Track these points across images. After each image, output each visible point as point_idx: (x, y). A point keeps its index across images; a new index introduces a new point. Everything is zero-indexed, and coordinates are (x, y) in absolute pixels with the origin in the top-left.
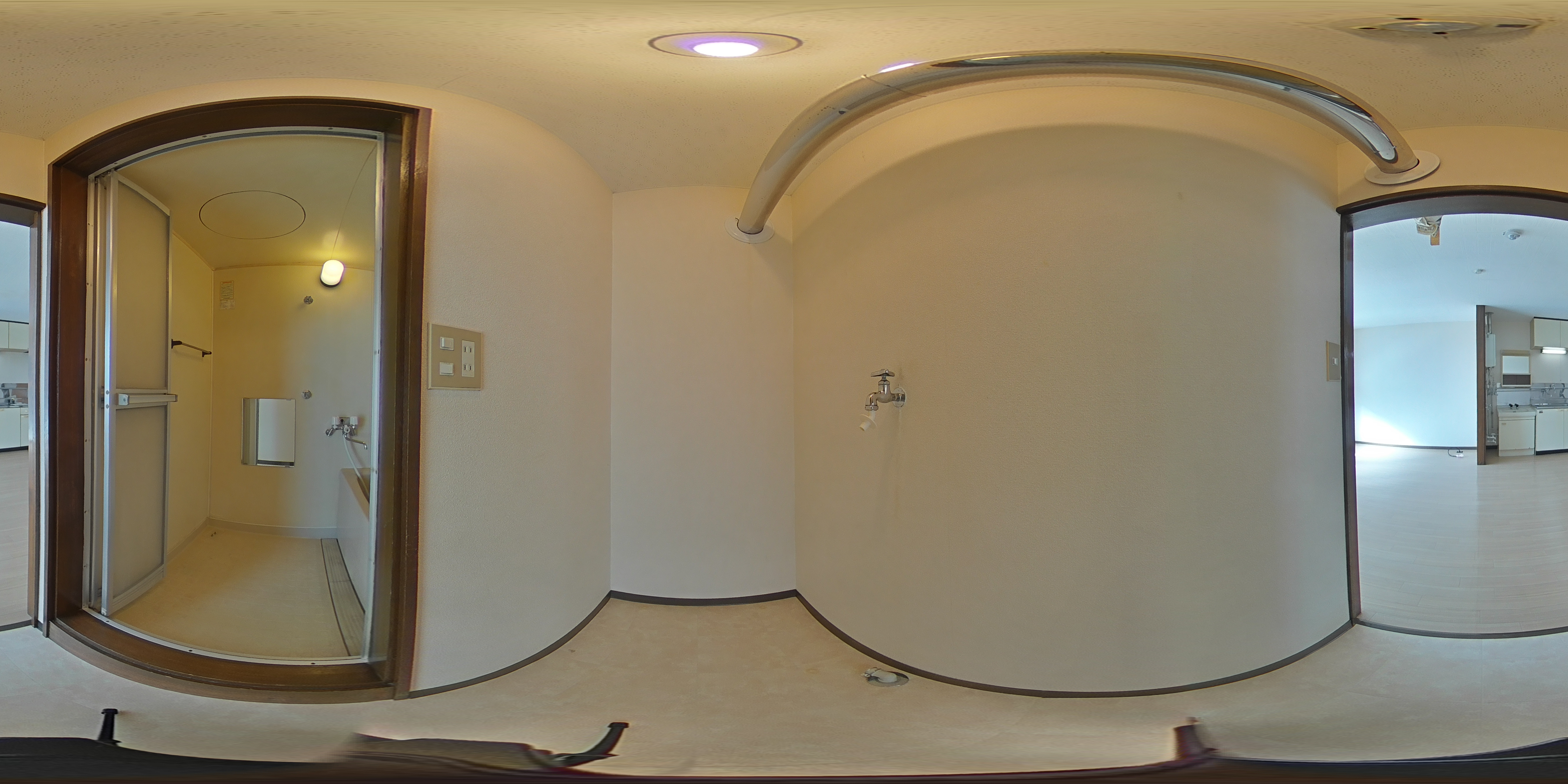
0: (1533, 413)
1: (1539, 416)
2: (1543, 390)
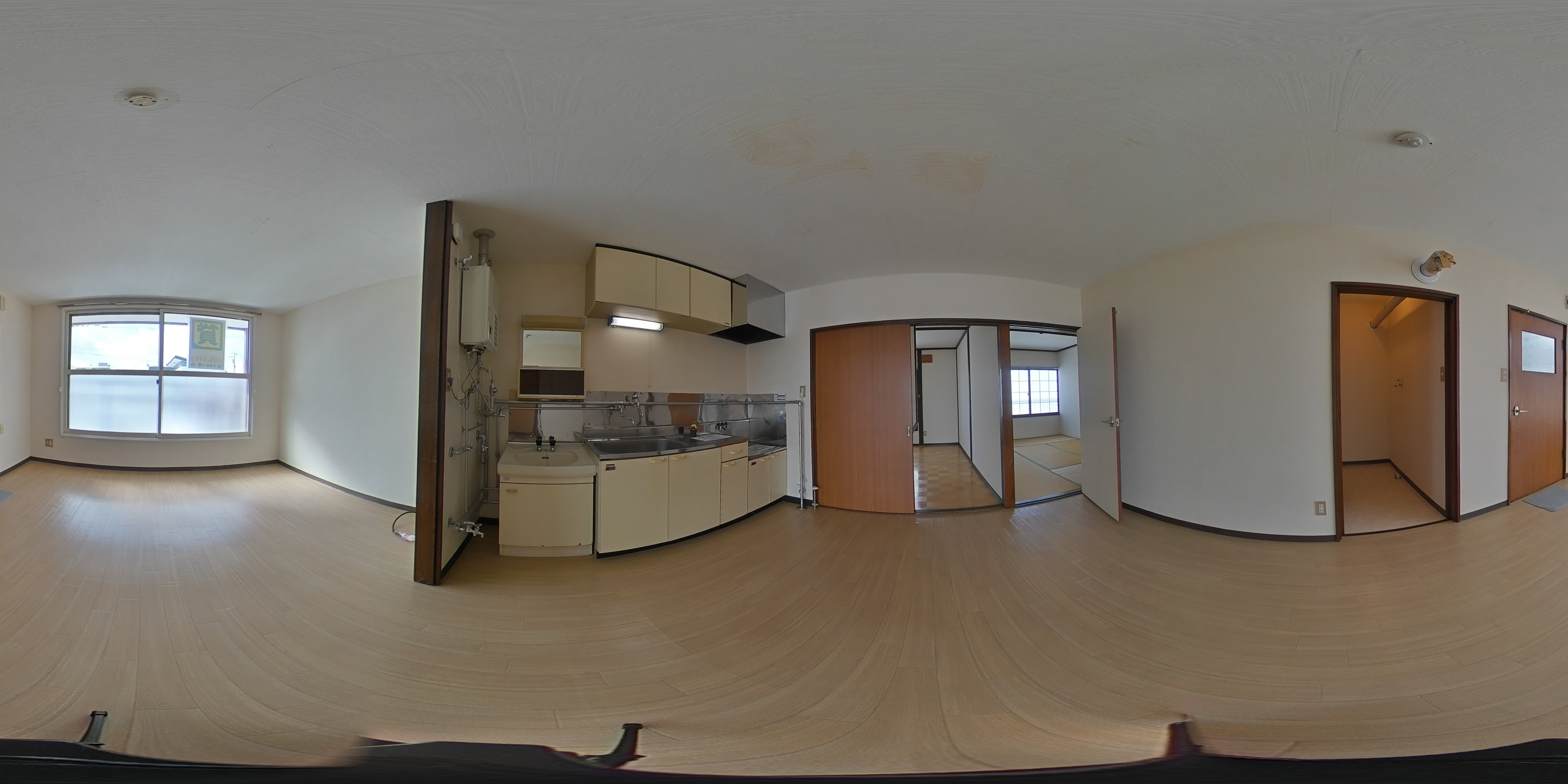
0: (591, 470)
1: (605, 477)
2: (612, 409)
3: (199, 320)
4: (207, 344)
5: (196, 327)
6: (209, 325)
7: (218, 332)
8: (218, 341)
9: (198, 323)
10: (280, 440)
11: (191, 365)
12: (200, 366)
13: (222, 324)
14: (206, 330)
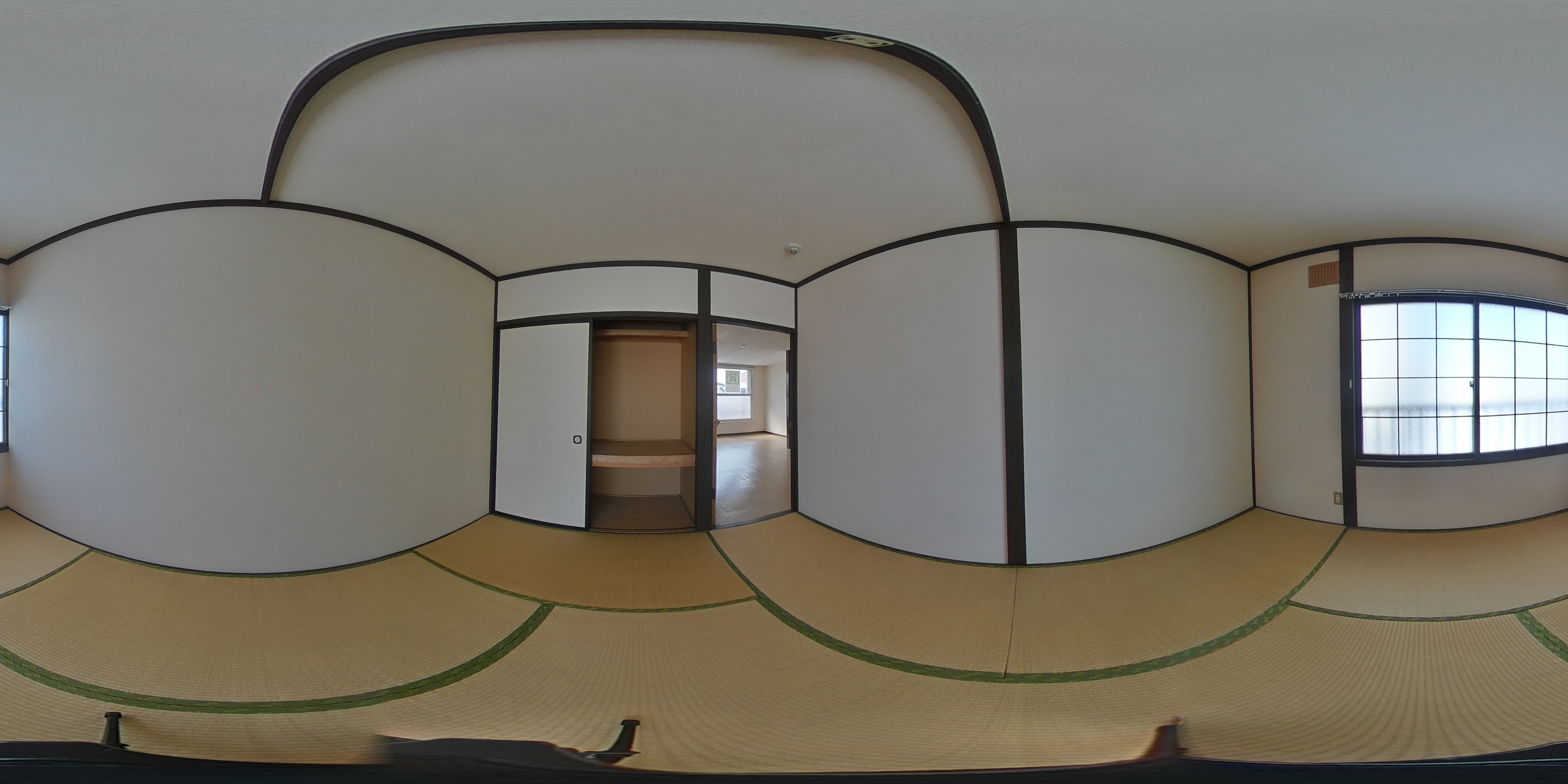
3: (729, 371)
4: (733, 382)
5: (728, 375)
6: (733, 373)
7: (737, 376)
8: (737, 380)
9: (729, 373)
10: (765, 420)
11: (726, 391)
12: (730, 391)
13: (739, 372)
14: (732, 376)
